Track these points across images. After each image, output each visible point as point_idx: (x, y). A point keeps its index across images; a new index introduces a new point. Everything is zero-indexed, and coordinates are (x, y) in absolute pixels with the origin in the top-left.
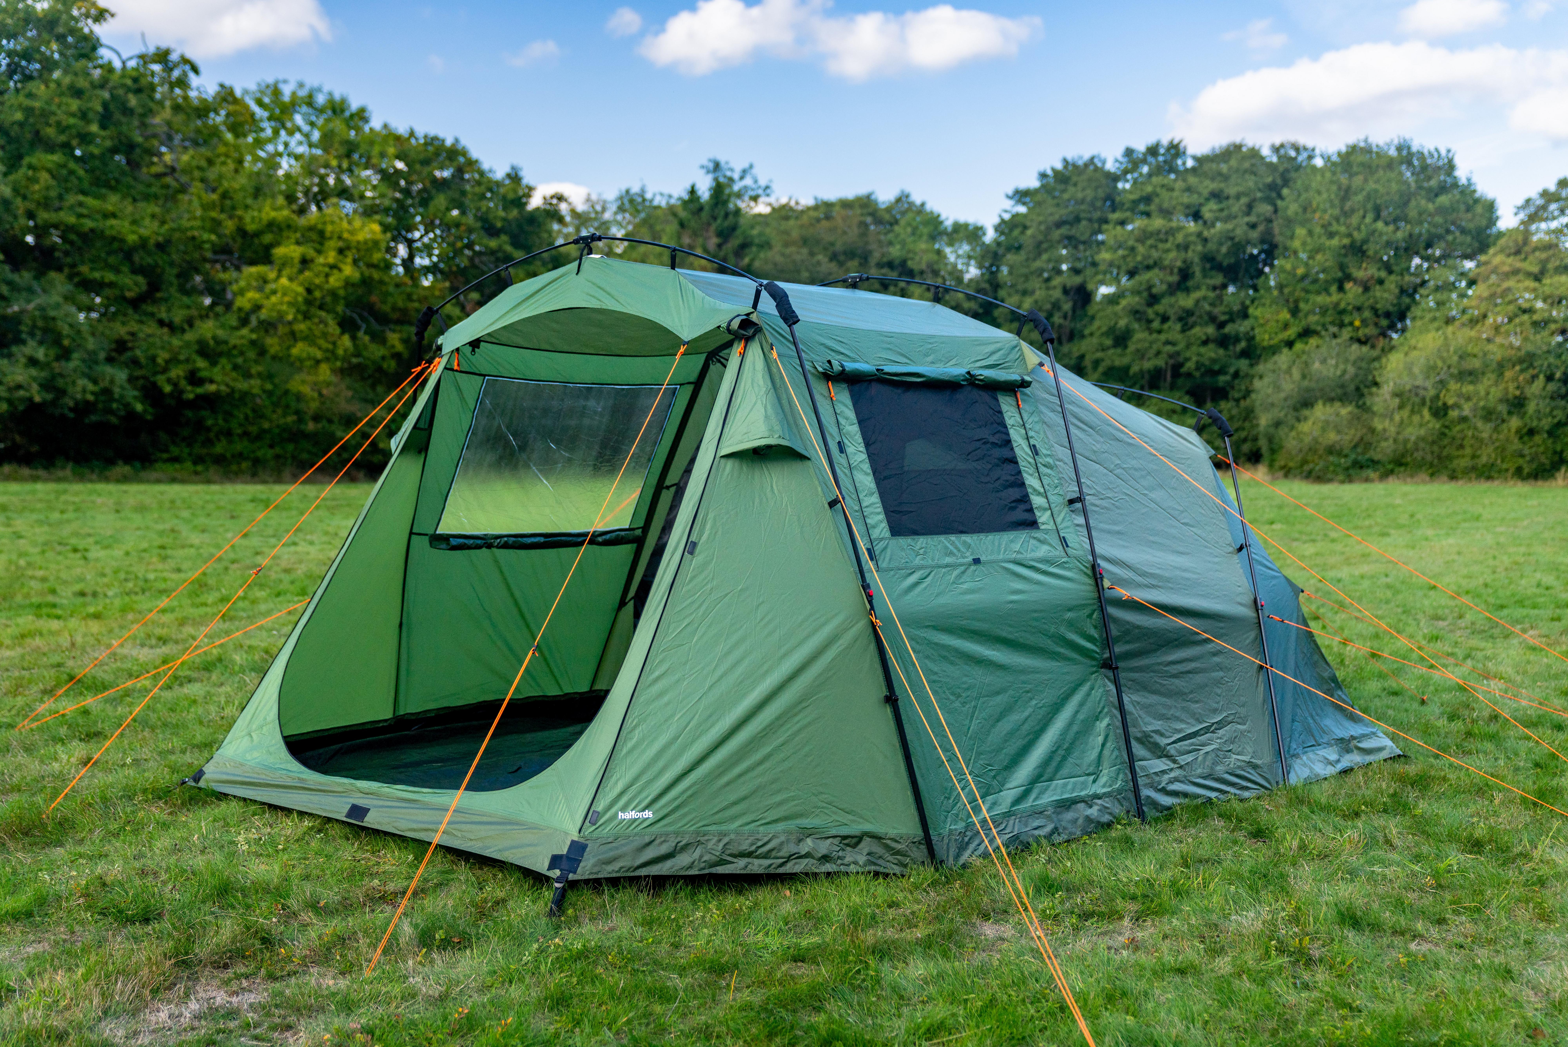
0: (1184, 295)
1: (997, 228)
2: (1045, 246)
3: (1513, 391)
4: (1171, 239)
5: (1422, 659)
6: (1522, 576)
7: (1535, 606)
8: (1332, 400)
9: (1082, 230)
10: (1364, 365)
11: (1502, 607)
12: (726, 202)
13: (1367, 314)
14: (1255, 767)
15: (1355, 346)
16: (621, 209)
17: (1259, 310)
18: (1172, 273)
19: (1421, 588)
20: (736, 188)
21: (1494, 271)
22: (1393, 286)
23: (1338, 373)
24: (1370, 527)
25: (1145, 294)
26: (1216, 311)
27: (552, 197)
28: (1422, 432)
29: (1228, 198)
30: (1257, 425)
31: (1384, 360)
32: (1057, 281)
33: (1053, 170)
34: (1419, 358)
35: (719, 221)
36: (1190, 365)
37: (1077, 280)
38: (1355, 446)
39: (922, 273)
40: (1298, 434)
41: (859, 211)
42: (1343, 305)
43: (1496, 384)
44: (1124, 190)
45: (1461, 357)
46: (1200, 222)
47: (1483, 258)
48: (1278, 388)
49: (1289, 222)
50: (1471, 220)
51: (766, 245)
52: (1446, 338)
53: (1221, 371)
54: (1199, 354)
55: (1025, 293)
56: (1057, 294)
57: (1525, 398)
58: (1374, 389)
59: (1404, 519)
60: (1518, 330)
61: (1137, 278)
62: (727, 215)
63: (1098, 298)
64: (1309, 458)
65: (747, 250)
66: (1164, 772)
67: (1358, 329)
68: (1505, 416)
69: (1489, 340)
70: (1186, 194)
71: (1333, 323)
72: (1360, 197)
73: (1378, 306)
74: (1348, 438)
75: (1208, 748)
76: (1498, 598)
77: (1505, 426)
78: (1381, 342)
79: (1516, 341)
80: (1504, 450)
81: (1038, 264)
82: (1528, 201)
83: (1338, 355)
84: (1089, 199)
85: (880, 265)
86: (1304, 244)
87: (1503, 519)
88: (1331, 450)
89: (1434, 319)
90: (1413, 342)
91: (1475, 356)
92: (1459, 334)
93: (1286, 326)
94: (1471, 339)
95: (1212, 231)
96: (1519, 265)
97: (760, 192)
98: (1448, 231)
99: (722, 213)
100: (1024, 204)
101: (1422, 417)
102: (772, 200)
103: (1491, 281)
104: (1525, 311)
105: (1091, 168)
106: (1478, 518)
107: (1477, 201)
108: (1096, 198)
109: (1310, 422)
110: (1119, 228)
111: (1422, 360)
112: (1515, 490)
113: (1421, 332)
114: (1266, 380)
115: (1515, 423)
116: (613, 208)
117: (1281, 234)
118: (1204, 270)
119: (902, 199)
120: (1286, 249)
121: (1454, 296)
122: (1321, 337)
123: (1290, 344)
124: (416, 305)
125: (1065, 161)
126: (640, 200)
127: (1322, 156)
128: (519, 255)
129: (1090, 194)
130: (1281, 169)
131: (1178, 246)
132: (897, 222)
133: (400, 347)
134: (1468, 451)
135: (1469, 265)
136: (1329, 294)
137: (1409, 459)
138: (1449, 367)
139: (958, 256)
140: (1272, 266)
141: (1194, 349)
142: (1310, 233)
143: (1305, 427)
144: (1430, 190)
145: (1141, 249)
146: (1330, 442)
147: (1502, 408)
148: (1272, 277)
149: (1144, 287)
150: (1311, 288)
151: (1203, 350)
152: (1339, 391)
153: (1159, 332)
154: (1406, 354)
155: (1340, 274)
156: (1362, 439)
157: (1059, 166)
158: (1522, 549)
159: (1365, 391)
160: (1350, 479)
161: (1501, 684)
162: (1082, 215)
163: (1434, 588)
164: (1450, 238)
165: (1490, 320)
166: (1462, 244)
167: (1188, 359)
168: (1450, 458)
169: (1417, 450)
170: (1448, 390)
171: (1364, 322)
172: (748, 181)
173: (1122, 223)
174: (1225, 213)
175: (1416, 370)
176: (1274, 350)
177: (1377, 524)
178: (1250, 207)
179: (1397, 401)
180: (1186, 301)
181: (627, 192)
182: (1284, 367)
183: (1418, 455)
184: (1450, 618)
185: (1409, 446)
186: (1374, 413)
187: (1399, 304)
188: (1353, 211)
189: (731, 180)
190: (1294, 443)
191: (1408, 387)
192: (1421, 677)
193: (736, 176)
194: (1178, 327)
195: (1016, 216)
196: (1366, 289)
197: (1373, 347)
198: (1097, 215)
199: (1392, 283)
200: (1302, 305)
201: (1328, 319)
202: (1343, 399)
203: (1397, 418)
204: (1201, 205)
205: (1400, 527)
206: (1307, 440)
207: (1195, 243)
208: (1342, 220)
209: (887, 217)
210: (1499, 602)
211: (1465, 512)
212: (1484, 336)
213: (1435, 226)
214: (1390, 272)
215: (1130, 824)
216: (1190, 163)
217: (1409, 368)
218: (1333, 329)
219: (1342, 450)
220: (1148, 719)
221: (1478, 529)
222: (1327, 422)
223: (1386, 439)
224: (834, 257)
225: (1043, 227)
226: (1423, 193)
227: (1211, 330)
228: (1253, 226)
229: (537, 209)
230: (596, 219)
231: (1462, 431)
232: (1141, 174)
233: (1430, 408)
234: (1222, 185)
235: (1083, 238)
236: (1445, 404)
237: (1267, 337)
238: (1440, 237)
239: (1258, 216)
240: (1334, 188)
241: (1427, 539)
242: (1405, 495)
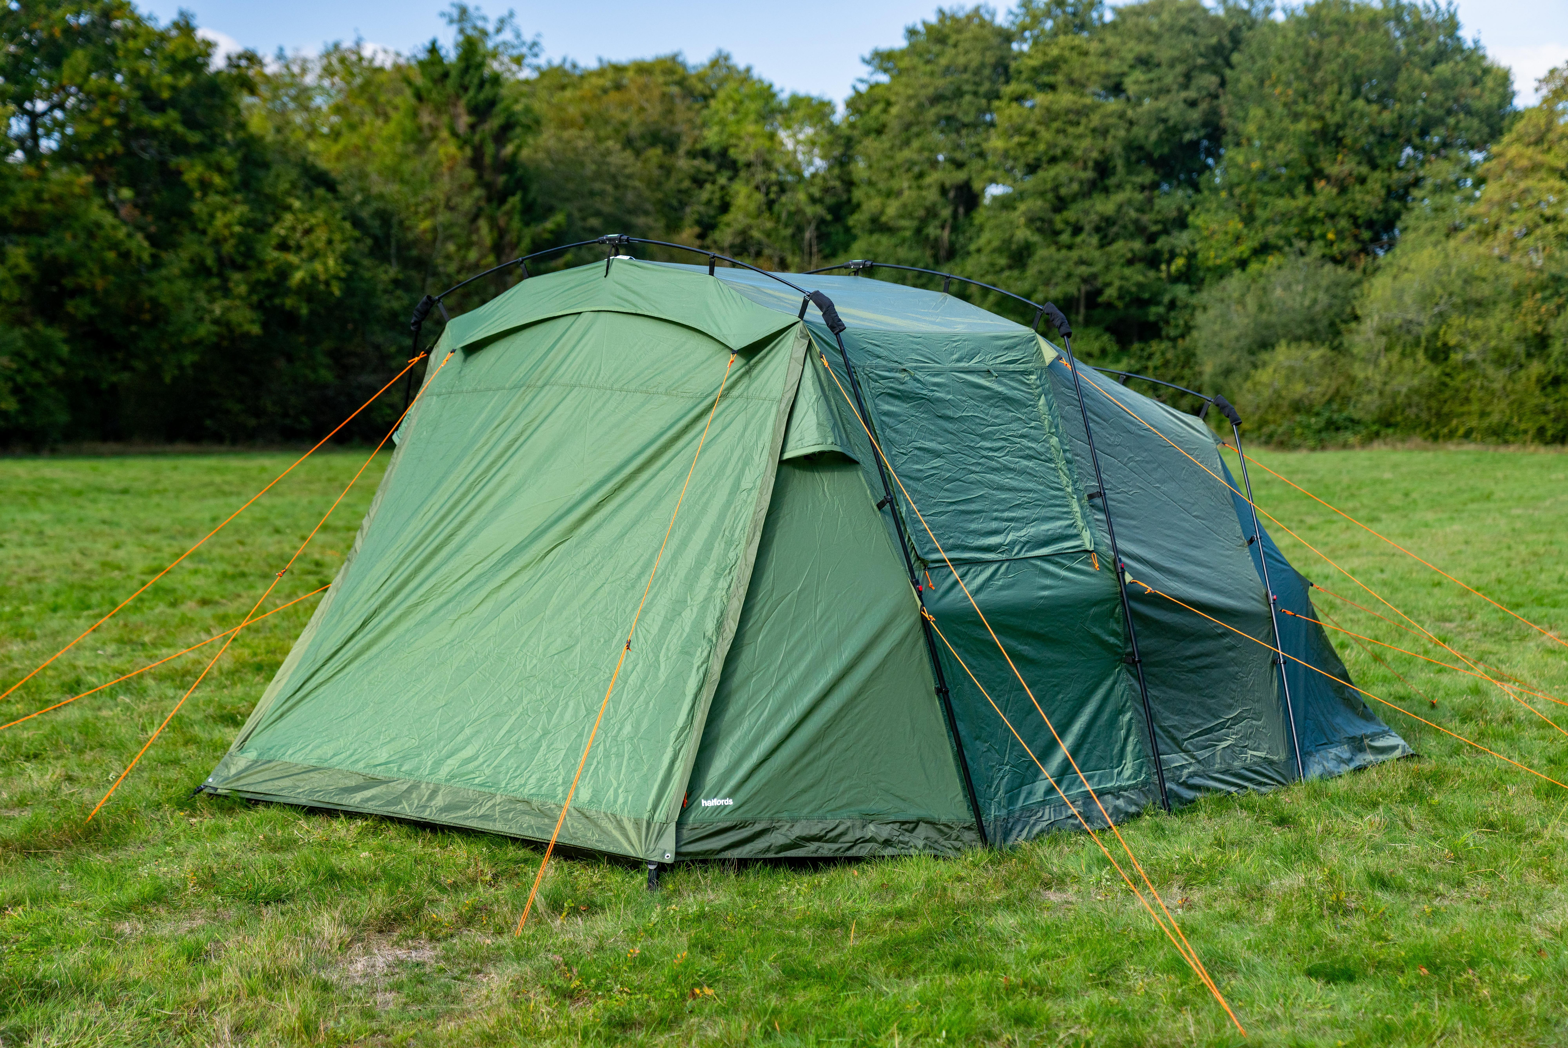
0: (1103, 196)
1: (851, 104)
2: (915, 129)
3: (1533, 327)
4: (1084, 121)
5: (1429, 663)
6: (1541, 570)
7: (1555, 605)
8: (1298, 339)
9: (965, 109)
10: (1339, 292)
11: (1517, 606)
12: (480, 65)
13: (1343, 223)
14: (1271, 763)
15: (1329, 267)
16: (328, 71)
17: (1202, 217)
18: (1085, 168)
19: (1424, 585)
20: (490, 44)
21: (1509, 166)
22: (1378, 186)
23: (1307, 303)
24: (1354, 510)
25: (1050, 196)
26: (1145, 219)
27: (240, 57)
28: (1416, 382)
29: (1158, 65)
30: (1201, 374)
31: (1366, 285)
32: (933, 178)
33: (924, 23)
34: (1413, 283)
35: (471, 93)
36: (1110, 293)
37: (960, 176)
38: (1330, 401)
39: (749, 165)
40: (1255, 385)
41: (661, 79)
42: (1311, 212)
43: (1512, 317)
44: (1021, 54)
45: (1466, 282)
46: (1123, 98)
47: (1495, 149)
48: (1227, 323)
49: (1241, 98)
50: (1480, 97)
51: (535, 125)
52: (1447, 256)
53: (1154, 300)
54: (1123, 278)
55: (890, 194)
56: (932, 196)
57: (1549, 336)
58: (1353, 325)
59: (1396, 500)
60: (1540, 245)
61: (1041, 174)
62: (482, 84)
63: (987, 201)
64: (1270, 417)
65: (511, 134)
66: (1183, 767)
67: (1331, 244)
68: (1523, 360)
69: (1501, 259)
70: (1103, 60)
71: (1298, 235)
72: (1334, 66)
73: (1359, 213)
74: (1319, 389)
75: (1224, 744)
76: (1513, 595)
77: (1522, 373)
78: (1363, 261)
79: (1538, 260)
80: (1521, 404)
81: (907, 154)
82: (1552, 72)
83: (1306, 278)
84: (974, 64)
85: (692, 154)
86: (1261, 128)
87: (1521, 498)
88: (1297, 407)
89: (1432, 230)
90: (1403, 262)
91: (1484, 280)
92: (1464, 251)
93: (1238, 239)
94: (1478, 258)
95: (1139, 110)
96: (1540, 158)
97: (524, 50)
98: (1449, 112)
99: (476, 81)
100: (886, 71)
101: (1415, 361)
102: (542, 61)
103: (1505, 180)
104: (1548, 220)
105: (976, 21)
106: (1488, 497)
107: (1486, 71)
108: (983, 65)
109: (1270, 370)
110: (1014, 105)
111: (1416, 285)
112: (1536, 458)
113: (1414, 249)
114: (1211, 313)
115: (1536, 368)
116: (316, 69)
117: (1230, 115)
118: (1128, 164)
119: (720, 61)
120: (1236, 133)
121: (1457, 197)
122: (1285, 255)
123: (1243, 264)
124: (48, 207)
125: (941, 12)
126: (354, 58)
127: (1284, 10)
128: (195, 137)
129: (975, 58)
130: (1230, 26)
131: (1094, 130)
132: (713, 95)
133: (26, 267)
134: (1475, 407)
135: (1476, 156)
136: (1293, 197)
137: (1399, 418)
138: (1451, 295)
139: (798, 142)
140: (1218, 158)
141: (1116, 270)
142: (1269, 114)
143: (1263, 376)
144: (1424, 57)
145: (1046, 135)
146: (1297, 396)
147: (1520, 349)
148: (1217, 172)
149: (1049, 186)
150: (1269, 187)
151: (1127, 271)
152: (1308, 327)
153: (1070, 247)
154: (1395, 277)
155: (1307, 170)
156: (1338, 391)
157: (933, 19)
158: (1543, 537)
159: (1343, 327)
160: (1322, 446)
161: (1516, 687)
162: (966, 87)
163: (1439, 584)
164: (1451, 121)
165: (1505, 228)
166: (1467, 130)
167: (1109, 284)
168: (1450, 416)
169: (1410, 405)
170: (1449, 326)
171: (1340, 234)
172: (507, 35)
173: (1019, 98)
174: (1155, 86)
175: (1408, 300)
176: (1221, 273)
177: (1363, 506)
178: (1188, 77)
179: (1383, 341)
180: (1105, 206)
181: (336, 46)
182: (1236, 295)
183: (1411, 412)
184: (1459, 619)
185: (1399, 400)
186: (1352, 356)
187: (1385, 211)
188: (1325, 84)
189: (485, 33)
190: (1250, 397)
191: (1397, 322)
192: (1430, 681)
193: (491, 28)
194: (1095, 240)
195: (873, 87)
196: (1343, 190)
197: (1352, 268)
198: (986, 87)
199: (1376, 180)
200: (1258, 212)
201: (1293, 230)
202: (1313, 338)
203: (1384, 362)
204: (1123, 74)
205: (1393, 509)
206: (1267, 393)
207: (1115, 126)
208: (1311, 97)
209: (700, 87)
210: (1514, 600)
211: (1473, 489)
212: (1497, 252)
213: (1433, 105)
214: (1374, 167)
215: (1157, 815)
216: (1109, 17)
217: (1399, 295)
218: (1301, 244)
219: (1311, 406)
220: (1166, 714)
221: (1489, 511)
222: (1292, 370)
223: (1370, 392)
224: (628, 143)
225: (912, 104)
226: (1416, 59)
227: (1137, 245)
228: (1192, 104)
229: (218, 73)
230: (292, 85)
231: (1468, 380)
232: (1043, 31)
233: (1426, 350)
234: (1152, 48)
235: (966, 120)
236: (1445, 344)
237: (1212, 254)
238: (1440, 121)
239: (1199, 89)
240: (1300, 53)
241: (1426, 525)
242: (1395, 466)
